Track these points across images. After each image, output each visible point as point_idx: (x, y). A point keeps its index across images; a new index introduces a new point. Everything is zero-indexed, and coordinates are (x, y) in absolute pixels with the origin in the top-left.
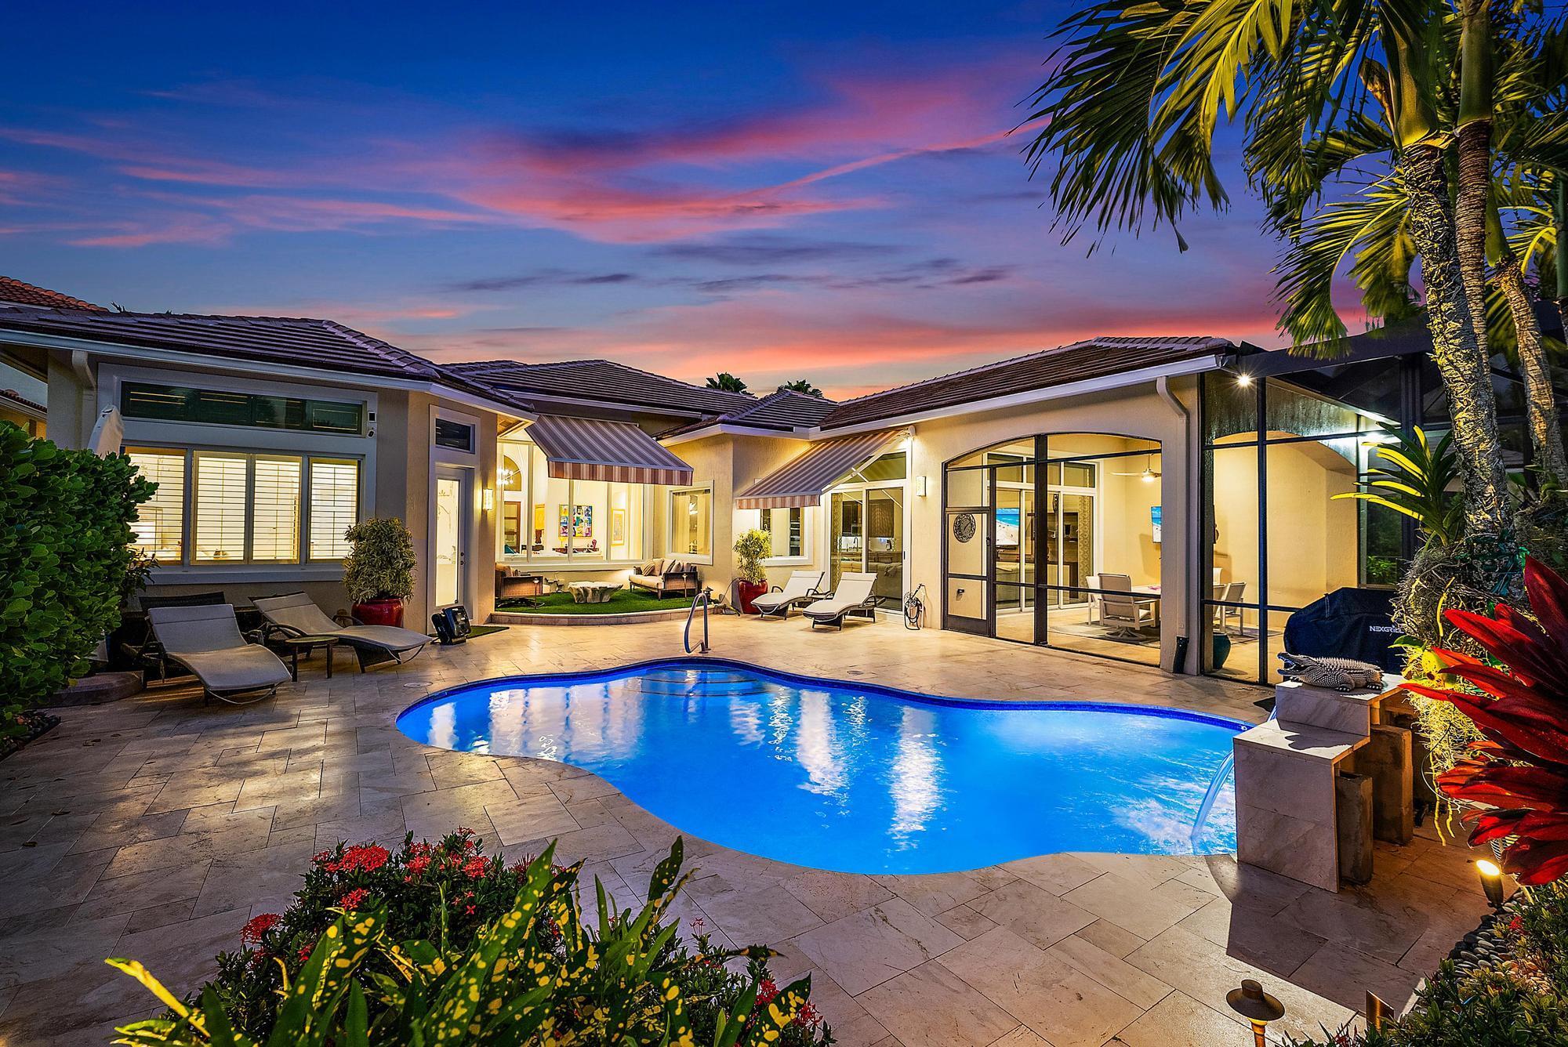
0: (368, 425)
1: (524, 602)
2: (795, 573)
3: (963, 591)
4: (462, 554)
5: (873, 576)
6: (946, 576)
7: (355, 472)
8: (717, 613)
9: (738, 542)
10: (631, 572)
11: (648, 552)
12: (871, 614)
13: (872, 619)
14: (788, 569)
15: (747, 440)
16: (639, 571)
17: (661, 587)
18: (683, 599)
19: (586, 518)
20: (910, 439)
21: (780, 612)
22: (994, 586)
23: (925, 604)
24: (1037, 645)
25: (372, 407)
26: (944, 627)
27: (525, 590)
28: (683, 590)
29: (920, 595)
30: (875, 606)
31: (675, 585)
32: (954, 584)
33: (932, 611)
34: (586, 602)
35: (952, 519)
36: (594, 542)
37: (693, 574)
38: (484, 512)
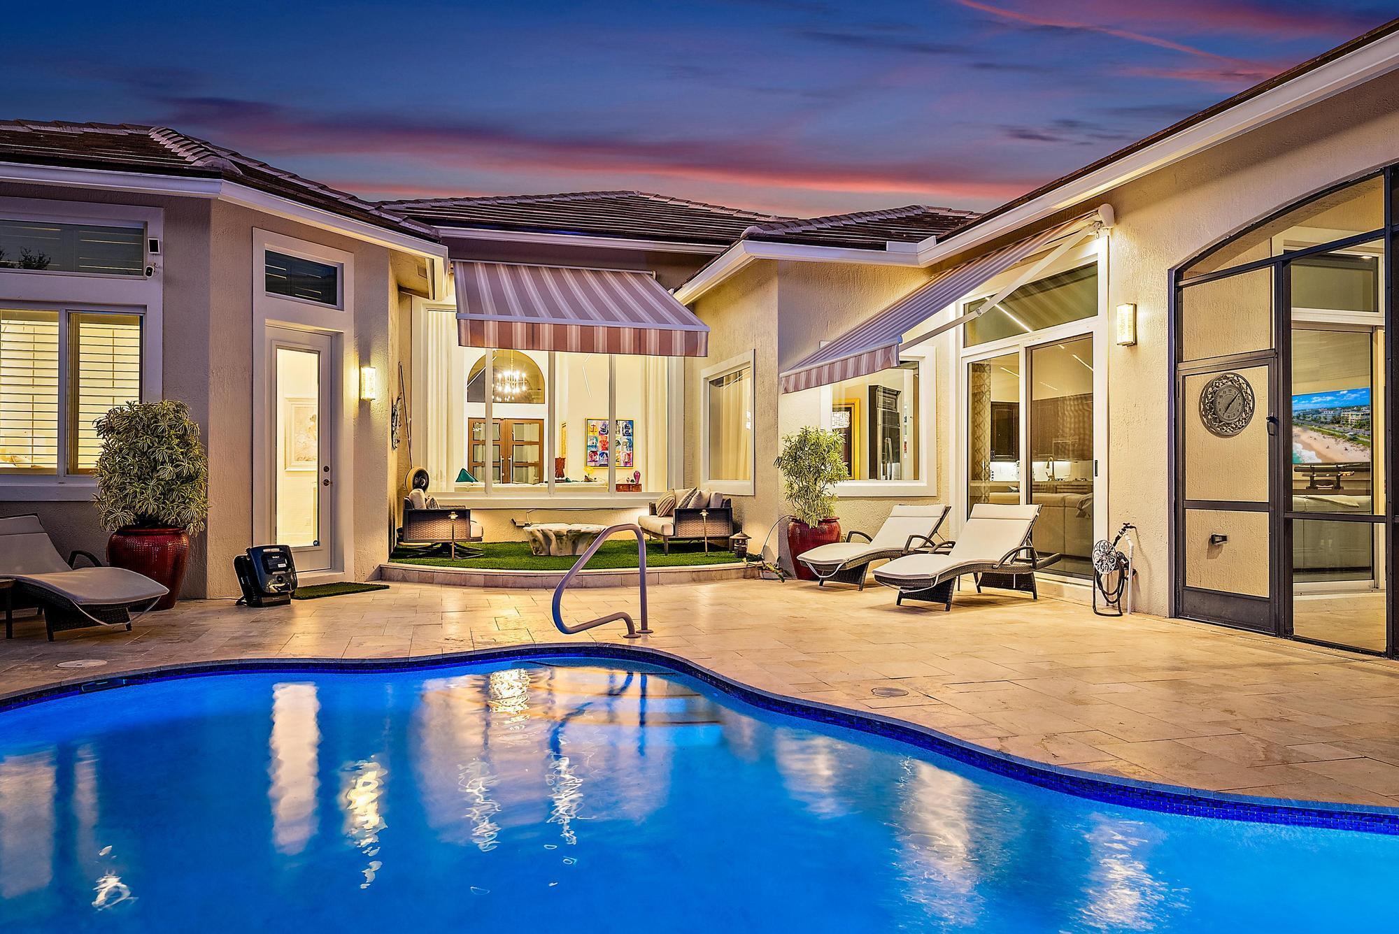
0: (151, 259)
1: (442, 551)
2: (897, 509)
3: (1224, 538)
4: (326, 469)
5: (1032, 510)
6: (1179, 506)
7: (137, 334)
8: (753, 577)
9: (785, 451)
10: (645, 512)
11: (677, 477)
12: (1026, 583)
13: (1030, 595)
14: (887, 502)
15: (806, 272)
16: (653, 511)
17: (669, 532)
18: (704, 554)
19: (625, 439)
20: (1104, 233)
21: (852, 575)
22: (1288, 523)
23: (1136, 563)
24: (1391, 657)
25: (156, 231)
26: (1178, 612)
27: (441, 531)
28: (704, 538)
29: (1126, 545)
30: (1035, 567)
31: (693, 530)
32: (1199, 524)
33: (1150, 581)
34: (549, 555)
35: (1194, 388)
36: (637, 475)
37: (724, 511)
38: (364, 405)
